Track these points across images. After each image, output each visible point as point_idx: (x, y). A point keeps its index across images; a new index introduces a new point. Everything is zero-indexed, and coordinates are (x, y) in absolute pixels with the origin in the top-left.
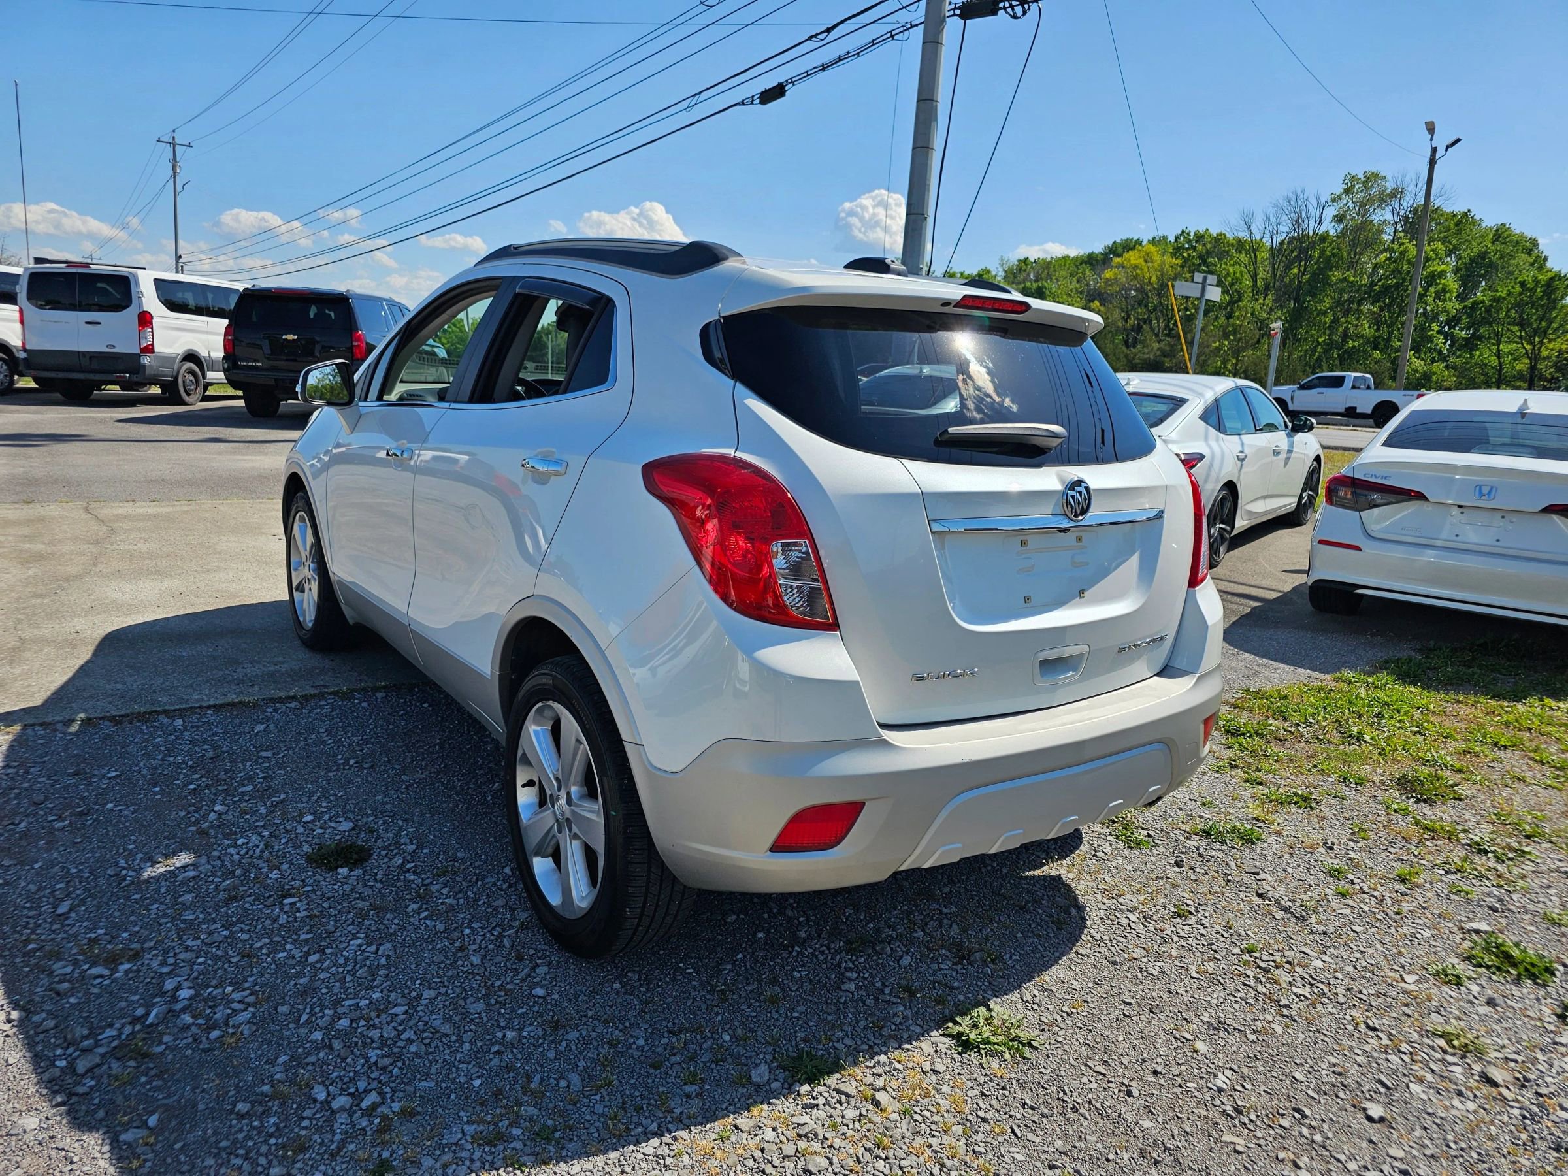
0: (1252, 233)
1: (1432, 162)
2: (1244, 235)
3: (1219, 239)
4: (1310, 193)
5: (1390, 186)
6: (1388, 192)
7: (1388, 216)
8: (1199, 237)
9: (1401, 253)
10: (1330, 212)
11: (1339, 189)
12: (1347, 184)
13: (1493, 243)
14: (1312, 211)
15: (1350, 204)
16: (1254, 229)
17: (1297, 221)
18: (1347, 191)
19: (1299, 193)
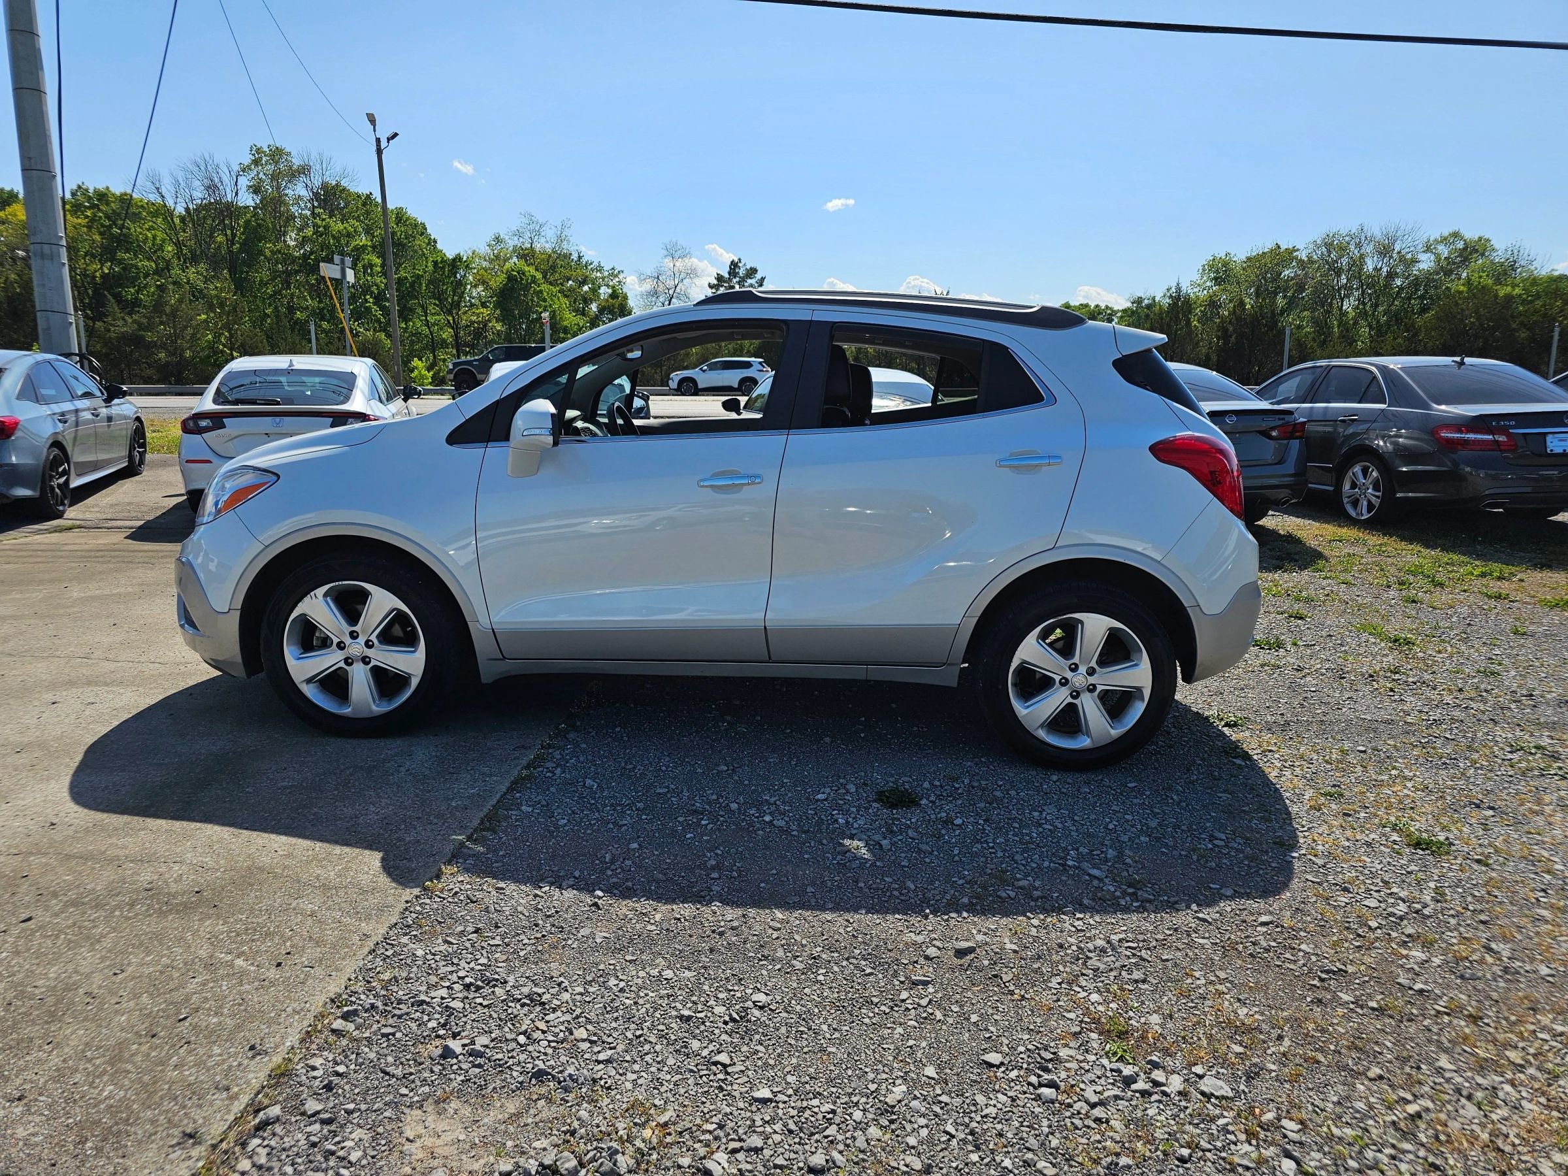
0: (163, 196)
1: (379, 152)
2: (154, 198)
3: (126, 201)
4: (219, 159)
5: (297, 162)
6: (295, 167)
7: (303, 192)
8: (103, 196)
9: (325, 227)
10: (244, 182)
11: (247, 159)
12: (254, 155)
13: (397, 224)
14: (226, 179)
15: (261, 175)
16: (164, 191)
17: (212, 188)
18: (256, 162)
19: (207, 158)
